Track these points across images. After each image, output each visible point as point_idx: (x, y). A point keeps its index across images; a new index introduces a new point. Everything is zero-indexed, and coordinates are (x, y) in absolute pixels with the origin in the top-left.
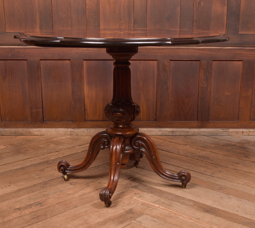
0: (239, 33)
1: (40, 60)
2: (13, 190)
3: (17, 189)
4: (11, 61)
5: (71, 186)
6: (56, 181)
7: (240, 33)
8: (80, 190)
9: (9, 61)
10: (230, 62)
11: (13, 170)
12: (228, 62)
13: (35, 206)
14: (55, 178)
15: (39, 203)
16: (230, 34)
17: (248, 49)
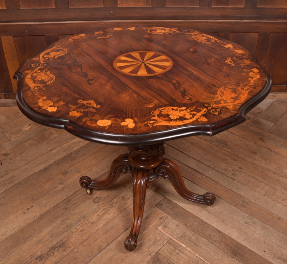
0: (257, 7)
1: (58, 35)
2: (35, 217)
3: (39, 214)
4: (29, 37)
5: (94, 206)
6: (80, 196)
7: (259, 7)
8: (103, 213)
9: (27, 37)
10: (247, 34)
11: (36, 172)
12: (245, 34)
13: (58, 250)
14: (78, 190)
15: (61, 243)
16: (249, 8)
17: (264, 22)
